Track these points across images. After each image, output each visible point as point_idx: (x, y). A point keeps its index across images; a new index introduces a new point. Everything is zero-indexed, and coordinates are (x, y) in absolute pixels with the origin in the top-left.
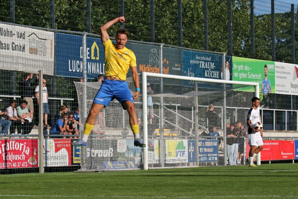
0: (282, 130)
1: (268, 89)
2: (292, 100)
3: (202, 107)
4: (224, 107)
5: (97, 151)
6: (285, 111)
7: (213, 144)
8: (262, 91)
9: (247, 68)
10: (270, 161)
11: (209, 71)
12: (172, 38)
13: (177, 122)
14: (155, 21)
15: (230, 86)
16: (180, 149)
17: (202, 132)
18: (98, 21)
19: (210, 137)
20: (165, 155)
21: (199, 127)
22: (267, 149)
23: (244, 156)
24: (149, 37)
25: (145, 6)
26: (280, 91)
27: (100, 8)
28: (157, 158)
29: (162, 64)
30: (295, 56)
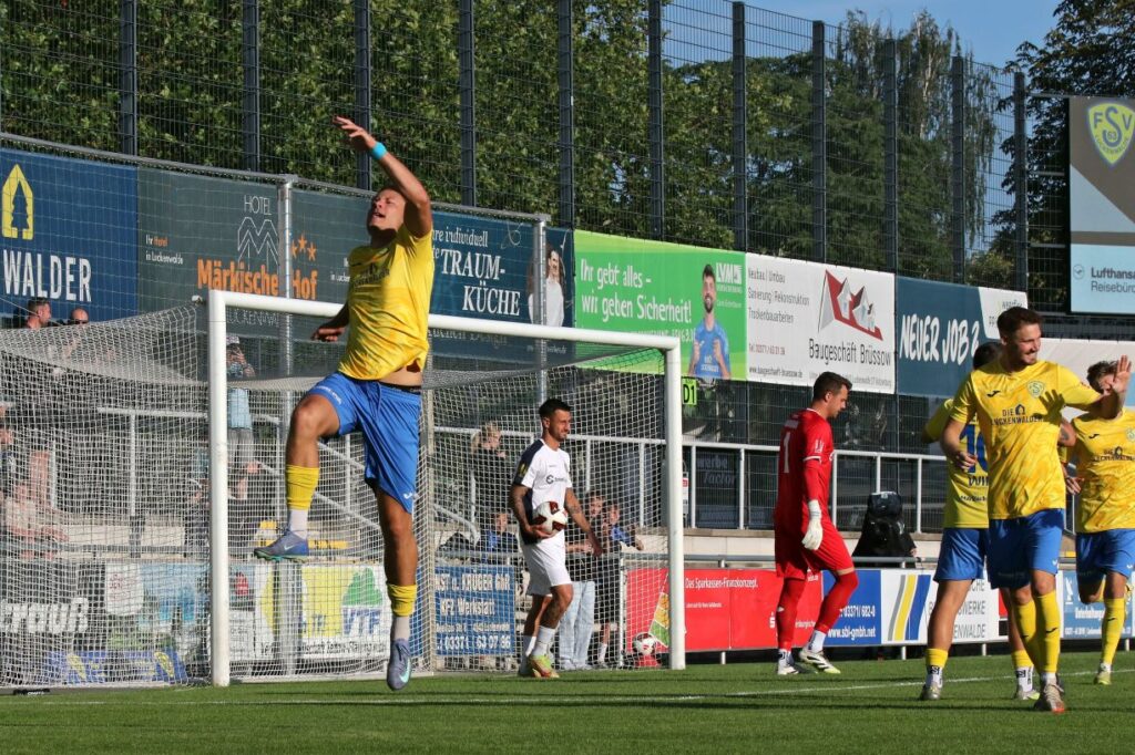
1: (719, 364)
3: (452, 435)
5: (25, 607)
7: (494, 585)
8: (695, 369)
9: (632, 278)
10: (723, 655)
11: (479, 289)
12: (332, 155)
13: (348, 495)
14: (263, 83)
15: (564, 351)
16: (358, 602)
17: (451, 534)
18: (31, 82)
19: (484, 556)
20: (300, 625)
21: (439, 514)
22: (713, 605)
23: (618, 630)
24: (240, 150)
25: (225, 24)
26: (764, 372)
27: (39, 31)
28: (267, 638)
29: (288, 257)
30: (828, 232)
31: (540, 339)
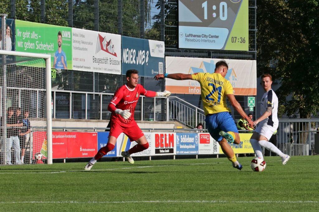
0: (81, 119)
1: (63, 64)
2: (94, 78)
4: (4, 87)
6: (85, 94)
8: (55, 66)
9: (34, 35)
10: (65, 160)
15: (12, 59)
22: (61, 144)
23: (30, 151)
26: (78, 67)
30: (99, 21)
31: (4, 55)
